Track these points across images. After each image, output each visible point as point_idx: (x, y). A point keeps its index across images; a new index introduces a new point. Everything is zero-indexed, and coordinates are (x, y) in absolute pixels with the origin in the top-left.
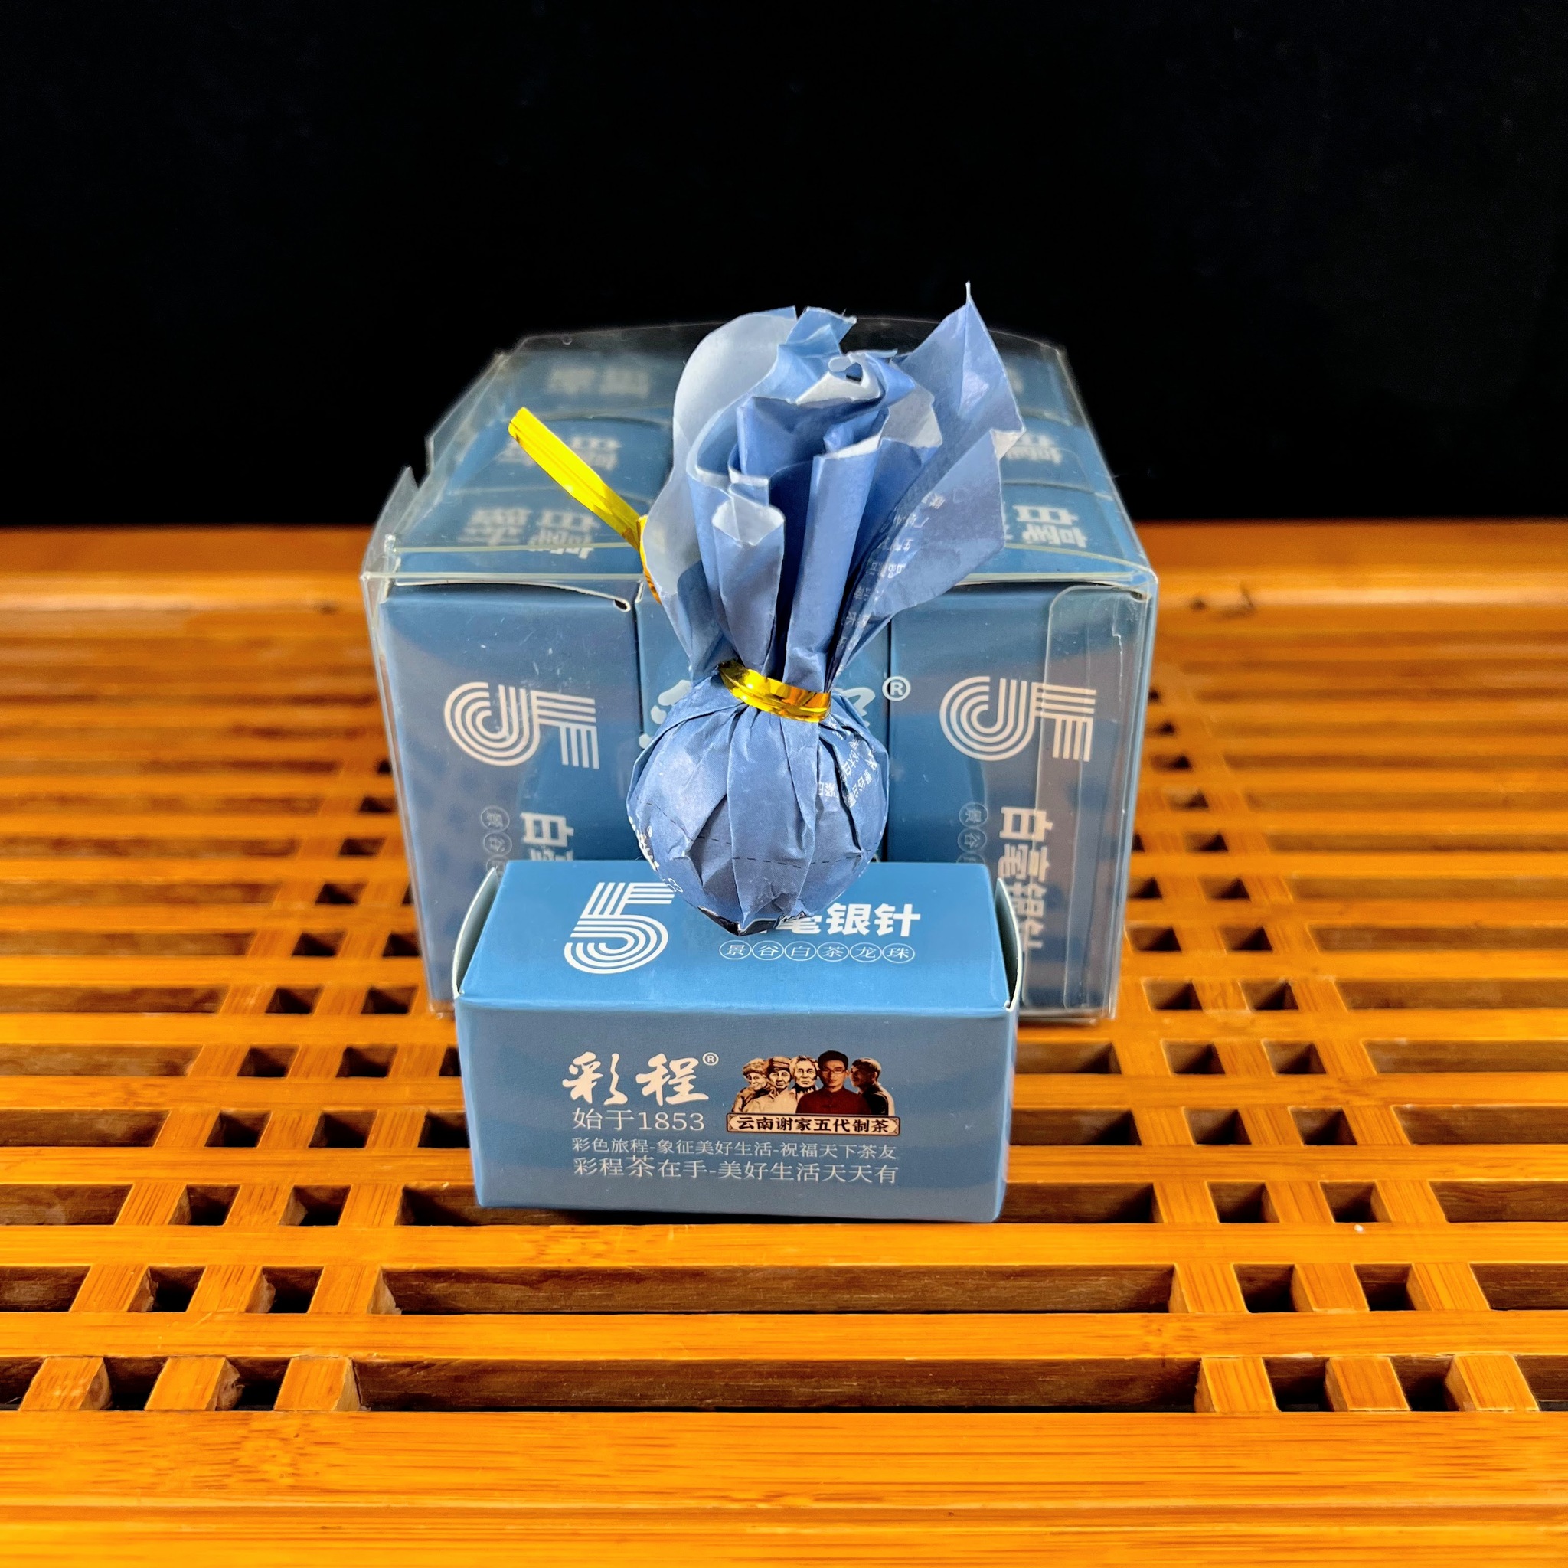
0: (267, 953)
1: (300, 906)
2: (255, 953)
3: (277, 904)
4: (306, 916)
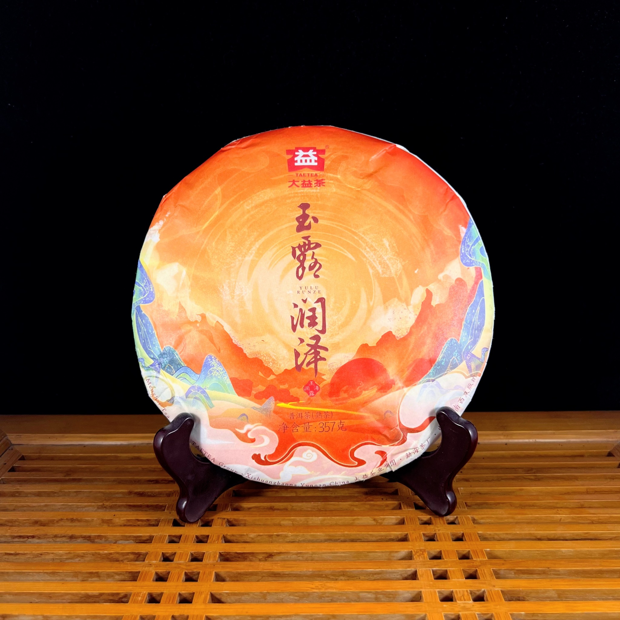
0: (144, 580)
2: (140, 580)
3: (146, 561)
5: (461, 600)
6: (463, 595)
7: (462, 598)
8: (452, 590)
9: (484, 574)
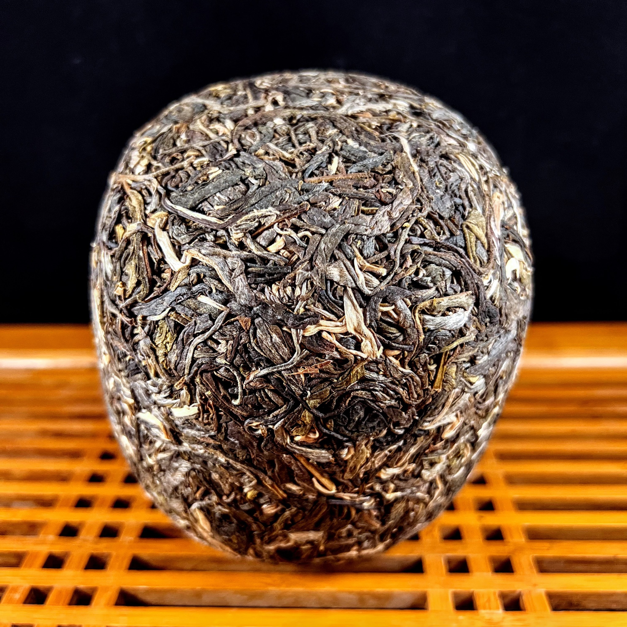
0: (30, 566)
1: (51, 537)
2: (26, 566)
3: (41, 536)
4: (52, 544)
5: (485, 608)
6: (489, 600)
7: (487, 603)
8: (472, 590)
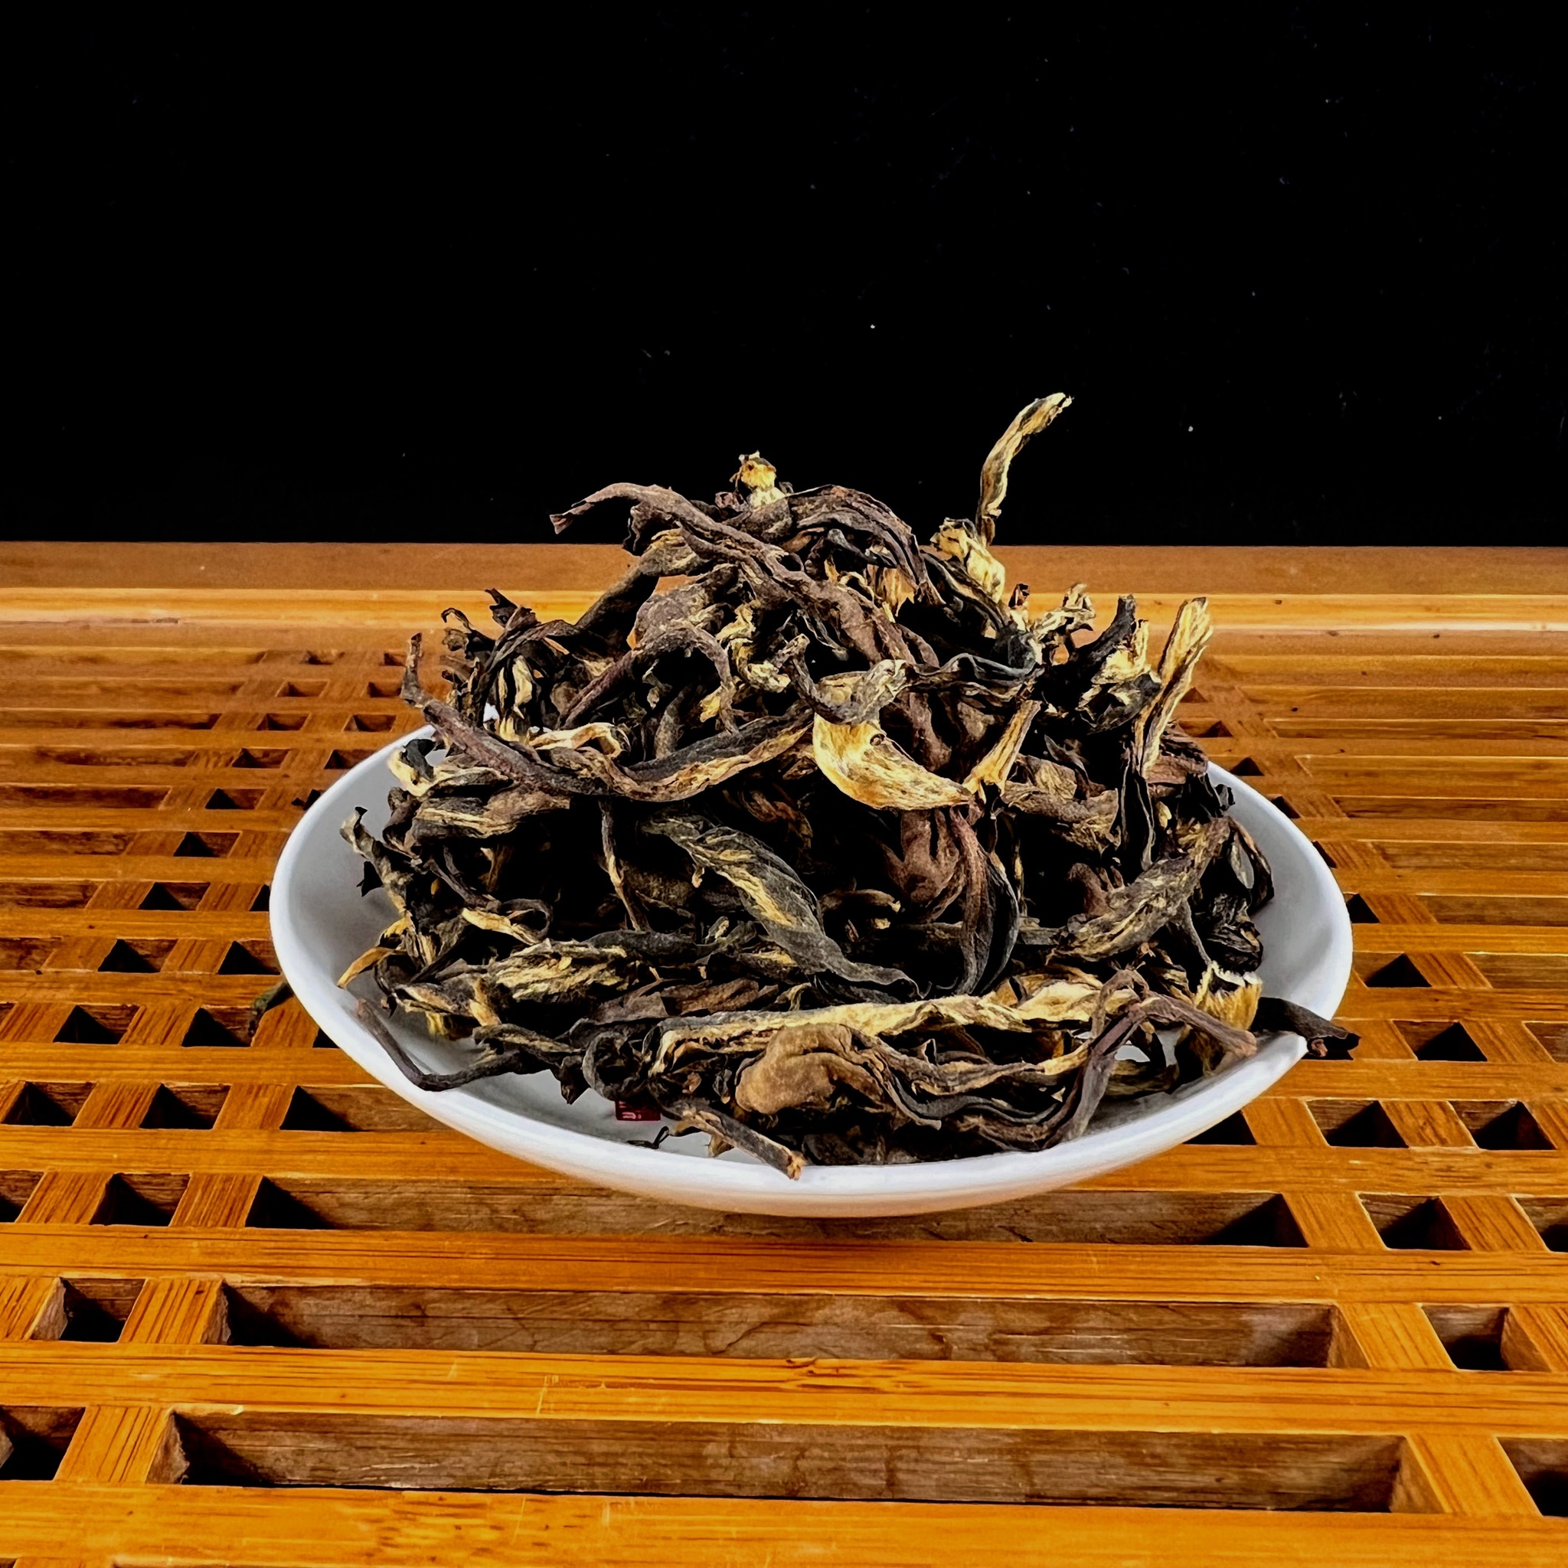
7: (1428, 1131)
9: (1496, 1042)
